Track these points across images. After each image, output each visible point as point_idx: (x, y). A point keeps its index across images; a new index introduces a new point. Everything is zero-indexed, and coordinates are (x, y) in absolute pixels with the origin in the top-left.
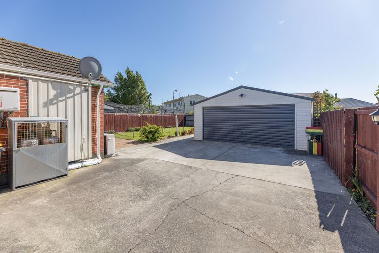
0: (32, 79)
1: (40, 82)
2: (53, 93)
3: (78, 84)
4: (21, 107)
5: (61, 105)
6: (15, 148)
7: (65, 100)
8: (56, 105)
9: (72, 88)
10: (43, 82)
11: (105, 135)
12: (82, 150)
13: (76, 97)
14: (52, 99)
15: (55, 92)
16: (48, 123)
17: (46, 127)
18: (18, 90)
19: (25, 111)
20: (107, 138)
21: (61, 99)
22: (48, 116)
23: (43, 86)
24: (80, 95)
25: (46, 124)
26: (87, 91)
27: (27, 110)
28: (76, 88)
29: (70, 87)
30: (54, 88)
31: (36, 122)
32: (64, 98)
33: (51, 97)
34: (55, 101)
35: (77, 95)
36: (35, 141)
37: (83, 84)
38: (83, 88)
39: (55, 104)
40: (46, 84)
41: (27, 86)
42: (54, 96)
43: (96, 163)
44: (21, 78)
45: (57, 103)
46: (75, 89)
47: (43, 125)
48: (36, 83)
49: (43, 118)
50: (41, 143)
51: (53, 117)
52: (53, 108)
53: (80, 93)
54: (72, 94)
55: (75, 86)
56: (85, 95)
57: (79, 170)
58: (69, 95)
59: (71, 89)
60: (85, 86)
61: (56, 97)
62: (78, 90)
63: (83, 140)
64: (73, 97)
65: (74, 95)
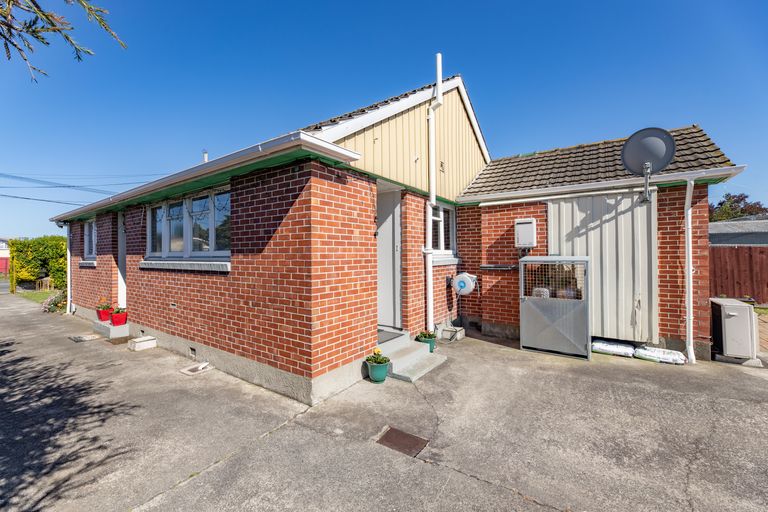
0: (552, 200)
1: (562, 203)
2: (580, 216)
3: (627, 190)
4: (538, 242)
5: (594, 235)
6: (522, 296)
7: (600, 226)
8: (585, 236)
9: (612, 202)
10: (566, 202)
11: (717, 300)
12: (634, 323)
13: (621, 218)
14: (578, 227)
15: (584, 215)
16: (573, 266)
17: (569, 272)
18: (534, 220)
19: (544, 248)
20: (725, 311)
21: (592, 225)
22: (573, 255)
23: (565, 207)
24: (630, 213)
25: (570, 266)
26: (645, 201)
27: (547, 246)
28: (621, 200)
29: (608, 201)
30: (581, 210)
31: (557, 264)
32: (598, 222)
33: (578, 223)
34: (584, 230)
35: (623, 213)
36: (546, 292)
37: (635, 190)
38: (636, 197)
39: (582, 234)
40: (570, 205)
41: (546, 212)
42: (582, 222)
43: (671, 361)
44: (540, 203)
45: (586, 233)
46: (618, 203)
47: (566, 269)
48: (557, 205)
49: (565, 257)
50: (554, 295)
51: (579, 256)
52: (579, 242)
53: (631, 209)
54: (613, 214)
55: (619, 198)
56: (641, 211)
57: (623, 360)
58: (607, 217)
59: (610, 205)
60: (641, 193)
61: (584, 223)
62: (626, 204)
63: (636, 303)
64: (615, 218)
65: (618, 214)
